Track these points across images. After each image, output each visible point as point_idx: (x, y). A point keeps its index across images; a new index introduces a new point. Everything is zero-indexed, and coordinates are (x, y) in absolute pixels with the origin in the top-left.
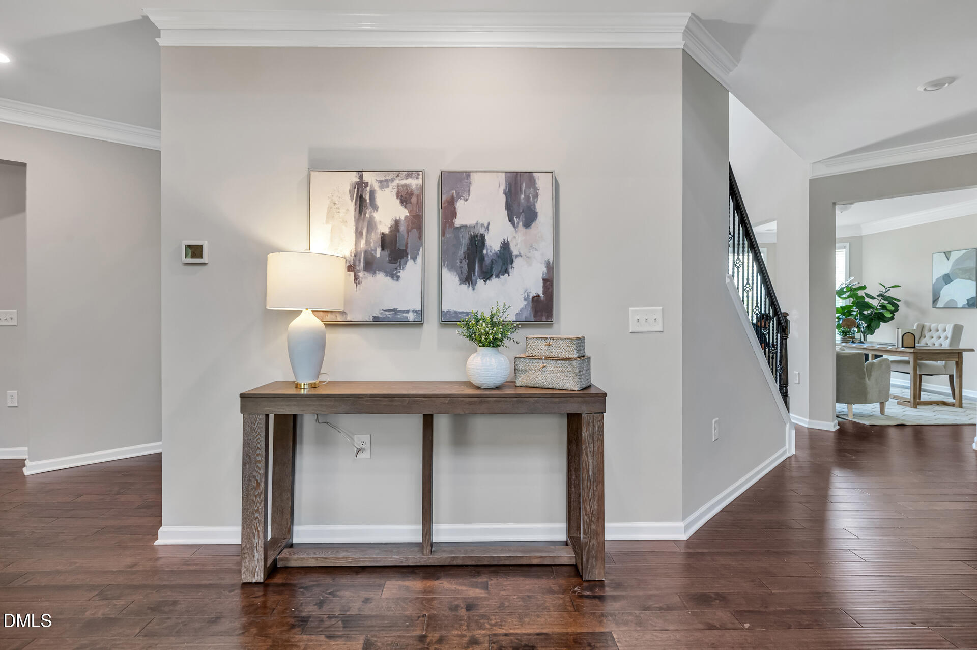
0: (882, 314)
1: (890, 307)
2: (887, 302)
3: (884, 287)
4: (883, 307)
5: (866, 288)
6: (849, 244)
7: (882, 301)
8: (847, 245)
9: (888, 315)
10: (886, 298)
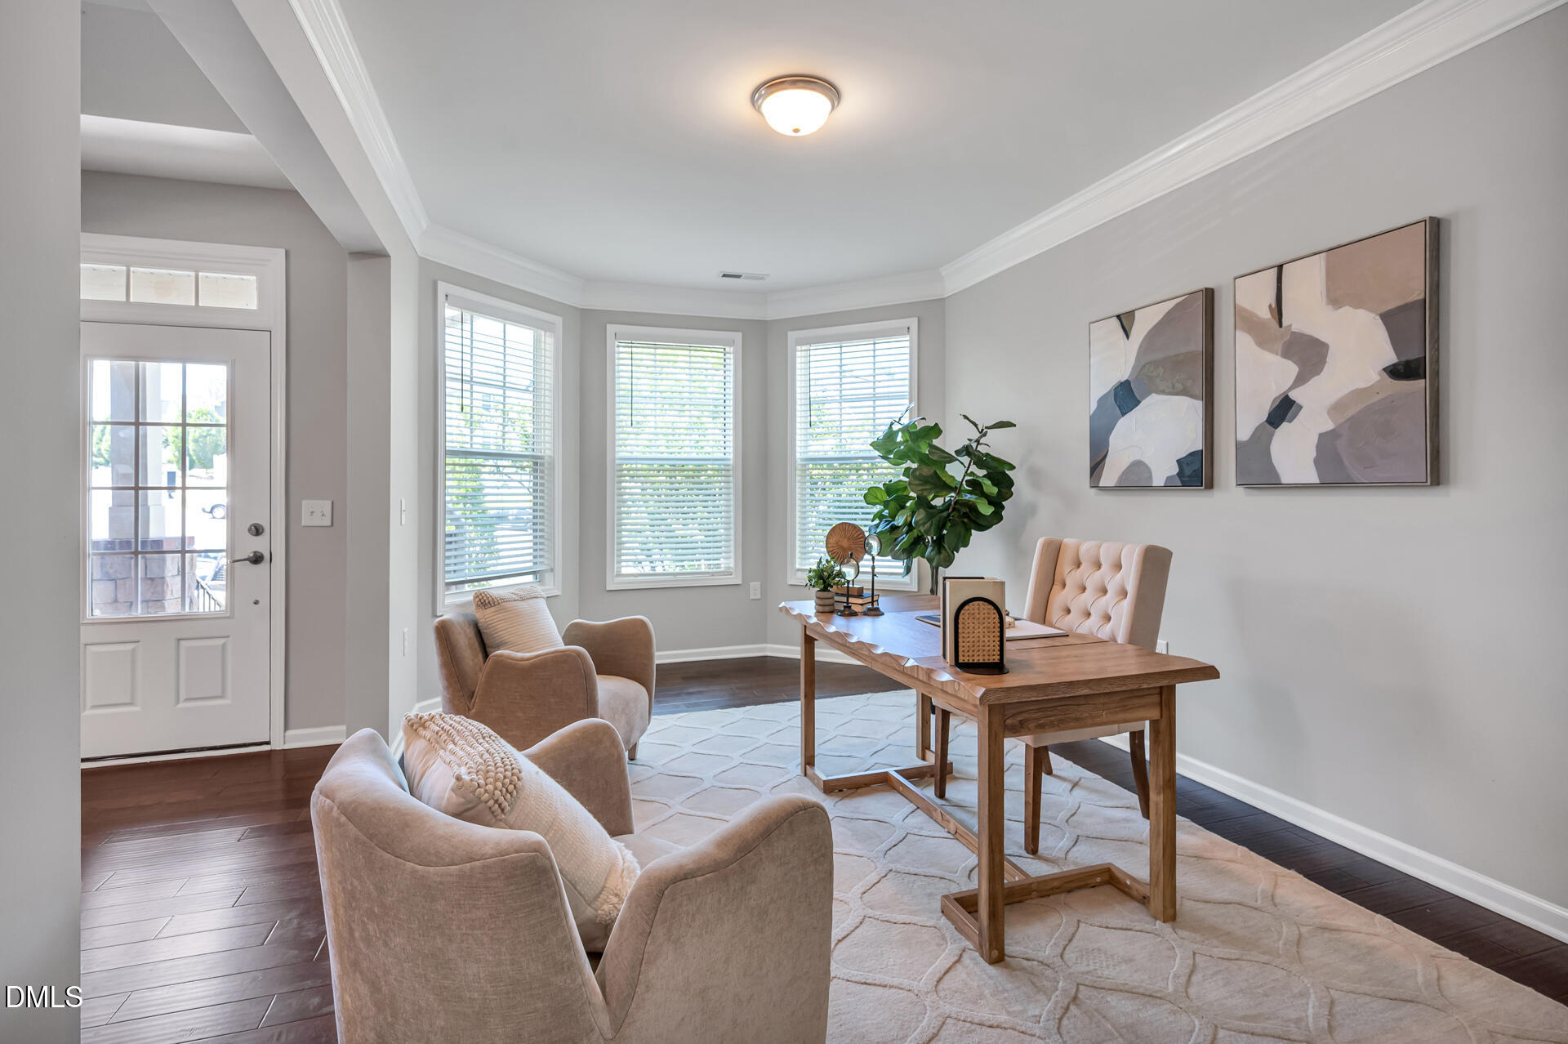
0: (973, 508)
1: (991, 489)
2: (984, 472)
3: (976, 425)
4: (975, 485)
5: (940, 432)
6: (916, 319)
7: (973, 468)
8: (913, 323)
9: (986, 510)
10: (981, 460)
